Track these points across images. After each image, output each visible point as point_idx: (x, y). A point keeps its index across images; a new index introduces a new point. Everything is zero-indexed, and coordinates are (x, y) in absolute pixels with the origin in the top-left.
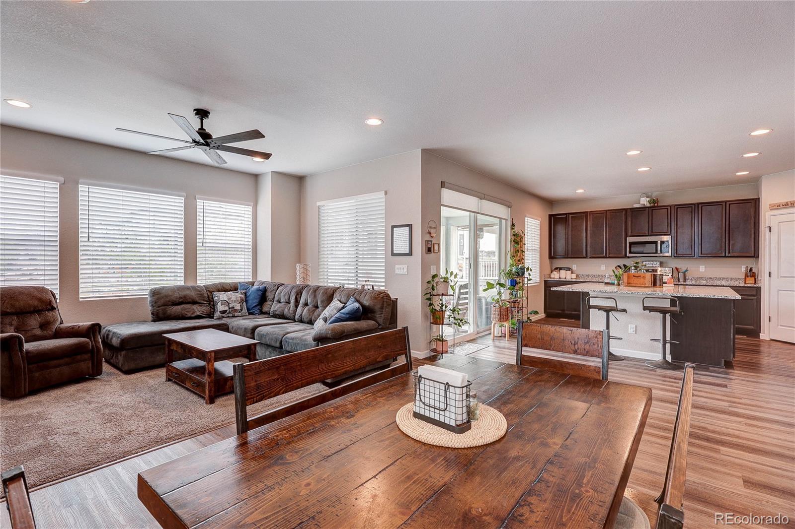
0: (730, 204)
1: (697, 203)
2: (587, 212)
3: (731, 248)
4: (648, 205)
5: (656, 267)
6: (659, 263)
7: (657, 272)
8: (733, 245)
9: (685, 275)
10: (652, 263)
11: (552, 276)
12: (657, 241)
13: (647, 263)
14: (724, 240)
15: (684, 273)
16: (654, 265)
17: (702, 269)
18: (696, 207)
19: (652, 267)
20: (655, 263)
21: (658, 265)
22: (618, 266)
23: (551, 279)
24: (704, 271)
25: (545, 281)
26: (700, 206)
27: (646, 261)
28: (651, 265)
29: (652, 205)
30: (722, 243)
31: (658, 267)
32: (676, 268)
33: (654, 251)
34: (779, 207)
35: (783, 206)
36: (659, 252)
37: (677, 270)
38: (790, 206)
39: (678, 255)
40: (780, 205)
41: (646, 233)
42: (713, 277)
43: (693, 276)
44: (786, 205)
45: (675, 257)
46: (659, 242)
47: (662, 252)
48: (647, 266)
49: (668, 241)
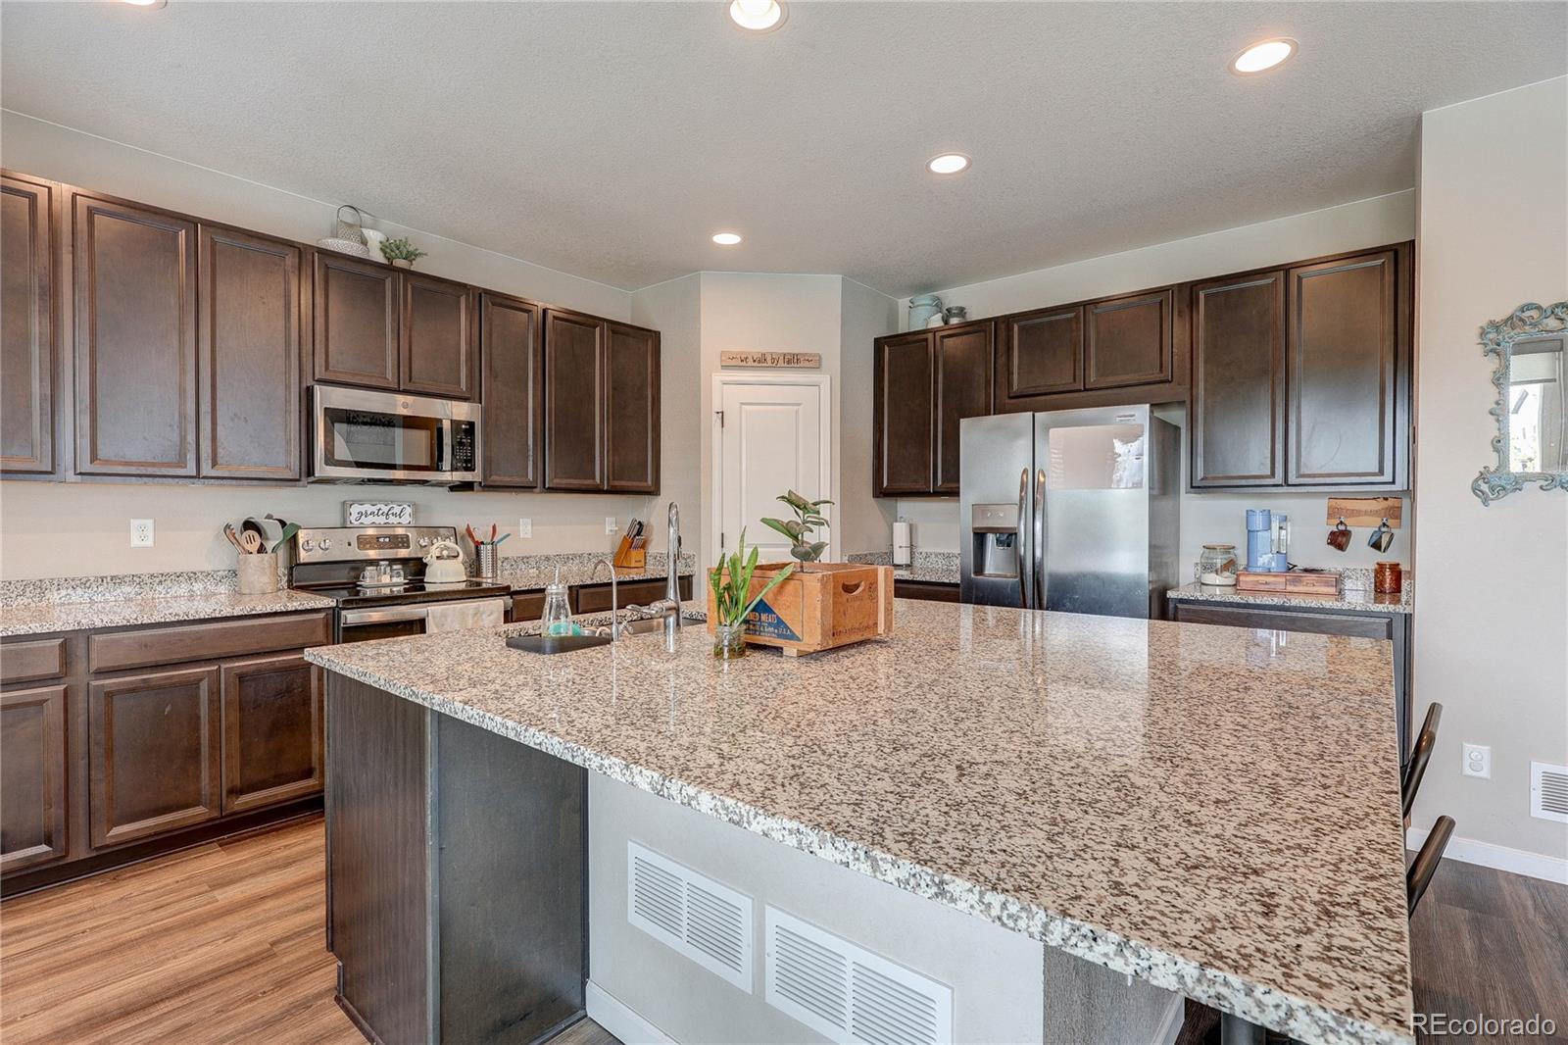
0: (612, 332)
5: (400, 525)
6: (409, 510)
7: (408, 546)
9: (496, 550)
10: (385, 509)
13: (368, 508)
15: (496, 545)
16: (392, 520)
17: (525, 529)
19: (387, 526)
20: (397, 510)
21: (406, 519)
22: (249, 525)
24: (529, 534)
26: (549, 315)
27: (362, 501)
28: (381, 520)
31: (410, 525)
32: (468, 530)
33: (424, 462)
34: (744, 364)
35: (754, 361)
36: (446, 464)
37: (471, 535)
38: (770, 364)
39: (495, 479)
40: (747, 358)
41: (389, 376)
42: (552, 553)
43: (506, 556)
44: (762, 362)
45: (489, 487)
46: (446, 425)
47: (454, 467)
48: (366, 520)
49: (473, 424)
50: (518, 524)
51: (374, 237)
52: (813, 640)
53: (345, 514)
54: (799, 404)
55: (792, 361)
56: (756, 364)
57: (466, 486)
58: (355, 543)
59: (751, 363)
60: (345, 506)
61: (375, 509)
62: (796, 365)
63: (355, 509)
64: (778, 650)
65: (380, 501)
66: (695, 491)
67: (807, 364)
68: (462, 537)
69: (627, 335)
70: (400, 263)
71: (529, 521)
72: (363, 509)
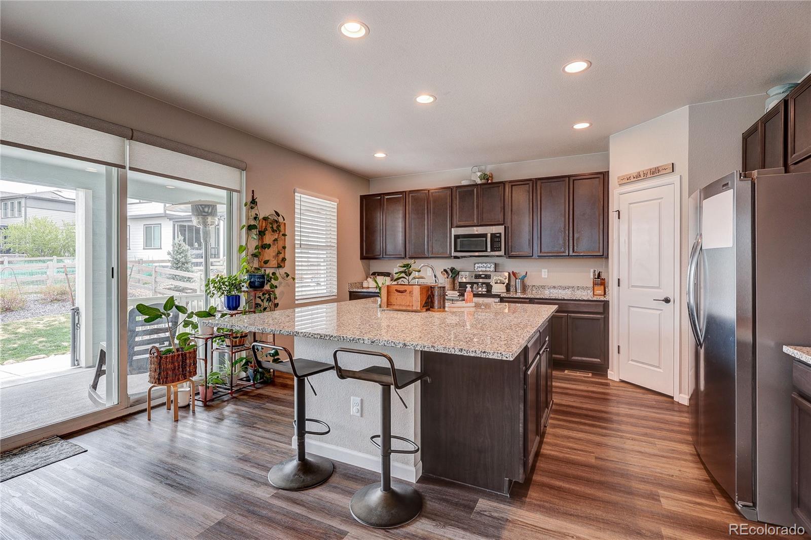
0: (574, 180)
1: (536, 179)
2: (405, 192)
3: (575, 244)
4: (479, 181)
5: (488, 271)
6: (493, 266)
8: (578, 238)
9: (523, 282)
10: (485, 265)
11: (365, 285)
12: (487, 234)
13: (480, 265)
14: (567, 232)
15: (523, 279)
16: (488, 269)
17: (544, 273)
18: (534, 183)
19: (486, 271)
20: (489, 265)
21: (492, 269)
22: (445, 270)
23: (362, 290)
24: (546, 277)
25: (350, 292)
26: (539, 182)
28: (484, 269)
29: (483, 181)
30: (565, 236)
34: (629, 181)
35: (634, 178)
36: (489, 249)
38: (642, 177)
40: (630, 177)
42: (556, 285)
43: (533, 285)
44: (638, 177)
45: (509, 256)
46: (489, 235)
47: (492, 250)
48: (480, 269)
49: (500, 234)
50: (541, 271)
53: (474, 267)
54: (662, 198)
55: (655, 172)
56: (635, 179)
58: (474, 277)
59: (632, 180)
60: (474, 265)
61: (482, 265)
62: (658, 174)
65: (484, 263)
67: (664, 172)
69: (585, 179)
71: (546, 270)
72: (478, 265)
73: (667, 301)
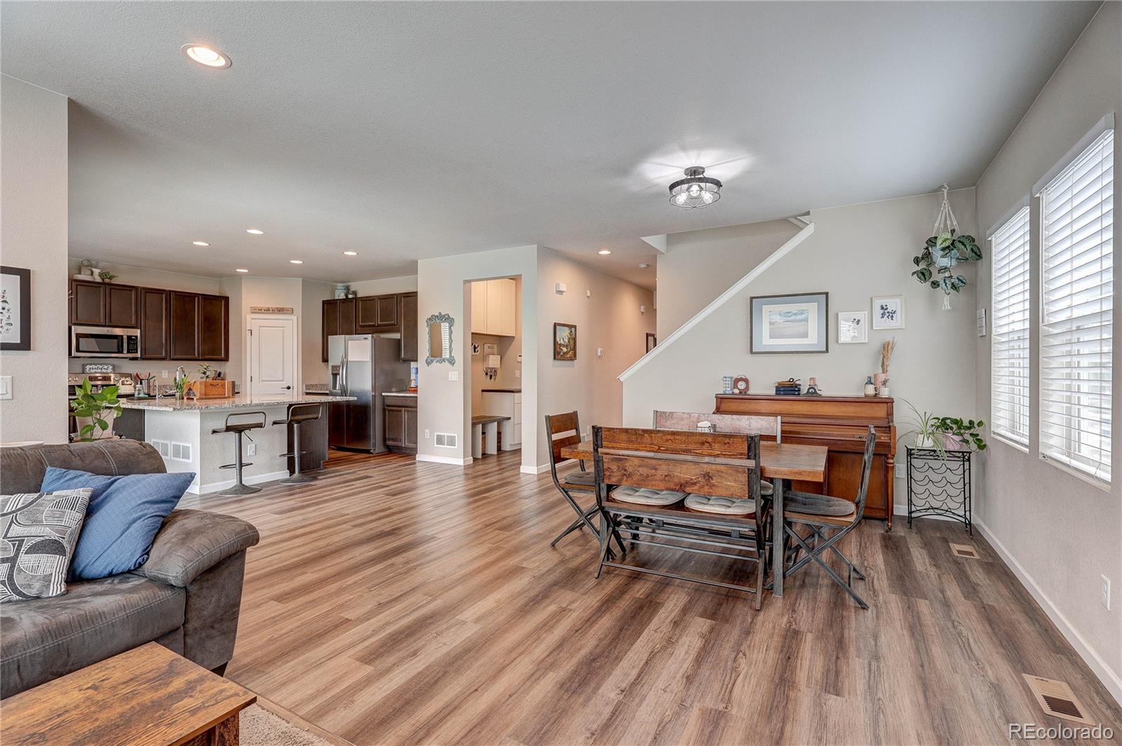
1: (170, 291)
5: (107, 373)
6: (111, 367)
7: (110, 380)
10: (101, 367)
12: (122, 336)
13: (94, 367)
16: (104, 371)
18: (168, 294)
19: (101, 373)
20: (106, 367)
21: (110, 370)
24: (167, 377)
27: (91, 365)
28: (99, 371)
31: (111, 373)
32: (137, 374)
33: (116, 351)
35: (265, 311)
36: (125, 351)
37: (138, 376)
38: (271, 312)
39: (147, 356)
40: (261, 309)
41: (102, 321)
44: (267, 311)
45: (143, 359)
46: (125, 337)
47: (128, 352)
48: (93, 371)
49: (136, 337)
50: (161, 372)
51: (96, 271)
52: (198, 396)
53: (84, 369)
54: (284, 327)
55: (281, 311)
57: (135, 359)
58: (88, 379)
59: (258, 311)
60: (84, 366)
61: (96, 367)
63: (88, 367)
64: (193, 399)
65: (99, 364)
66: (240, 361)
67: (287, 312)
68: (135, 378)
69: (212, 299)
70: (107, 281)
71: (166, 371)
72: (91, 367)
73: (289, 388)
